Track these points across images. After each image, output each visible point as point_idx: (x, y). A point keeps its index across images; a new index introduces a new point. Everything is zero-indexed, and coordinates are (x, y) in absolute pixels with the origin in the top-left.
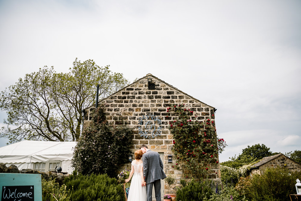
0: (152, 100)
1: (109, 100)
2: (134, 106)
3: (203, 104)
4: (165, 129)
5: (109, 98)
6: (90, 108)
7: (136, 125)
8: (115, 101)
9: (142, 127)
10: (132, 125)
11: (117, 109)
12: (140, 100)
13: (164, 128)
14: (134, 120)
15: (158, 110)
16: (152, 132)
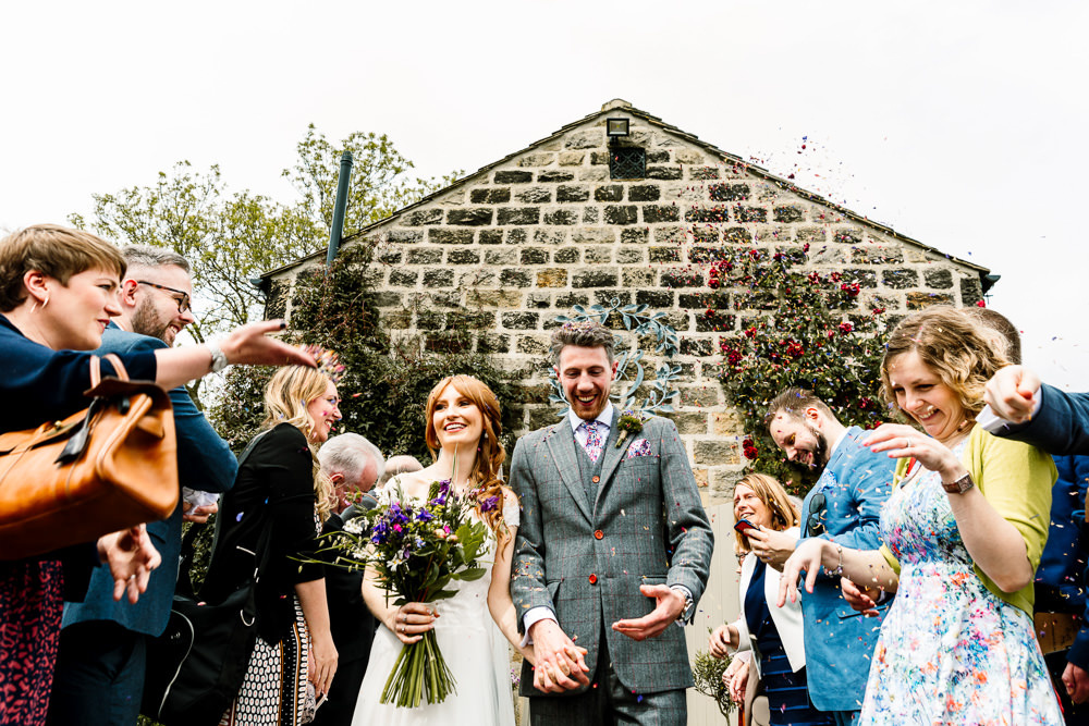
0: (627, 231)
1: (402, 228)
2: (532, 257)
3: (916, 251)
4: (701, 382)
5: (401, 220)
6: (300, 269)
7: (539, 357)
8: (432, 233)
10: (514, 359)
11: (440, 276)
12: (562, 227)
13: (692, 374)
14: (528, 332)
15: (658, 280)
16: (624, 392)
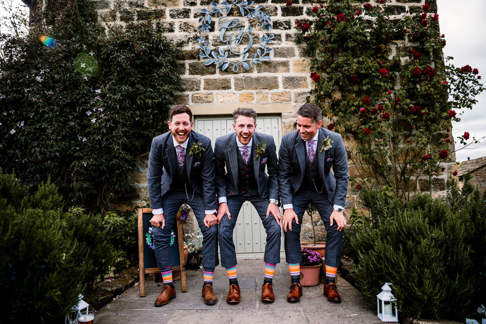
4: (285, 44)
9: (210, 38)
10: (177, 35)
13: (280, 40)
14: (185, 20)
16: (242, 51)
